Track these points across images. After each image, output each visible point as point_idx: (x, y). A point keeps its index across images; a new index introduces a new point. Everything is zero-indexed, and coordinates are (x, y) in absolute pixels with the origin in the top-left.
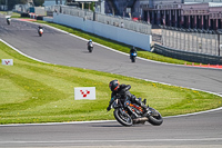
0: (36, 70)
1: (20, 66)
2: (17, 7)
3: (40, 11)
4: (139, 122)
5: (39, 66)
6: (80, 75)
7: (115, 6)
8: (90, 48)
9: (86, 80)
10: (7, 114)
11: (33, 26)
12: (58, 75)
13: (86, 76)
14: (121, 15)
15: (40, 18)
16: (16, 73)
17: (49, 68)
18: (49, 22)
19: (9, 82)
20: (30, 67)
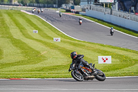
0: (74, 45)
1: (65, 42)
2: (64, 6)
3: (77, 8)
4: (89, 79)
5: (77, 42)
6: (102, 48)
7: (124, 5)
8: (112, 33)
9: (105, 52)
10: (56, 72)
11: (73, 17)
12: (88, 48)
13: (106, 49)
14: (128, 11)
15: (77, 13)
16: (62, 46)
17: (83, 43)
18: (83, 15)
19: (58, 52)
20: (71, 43)
